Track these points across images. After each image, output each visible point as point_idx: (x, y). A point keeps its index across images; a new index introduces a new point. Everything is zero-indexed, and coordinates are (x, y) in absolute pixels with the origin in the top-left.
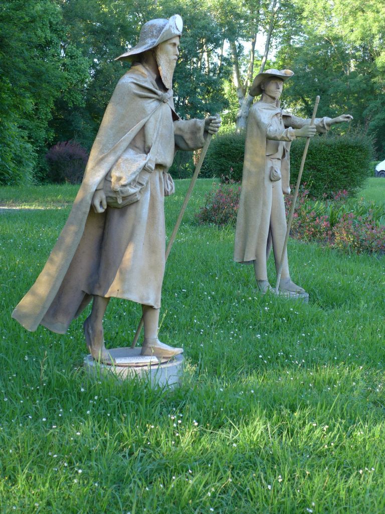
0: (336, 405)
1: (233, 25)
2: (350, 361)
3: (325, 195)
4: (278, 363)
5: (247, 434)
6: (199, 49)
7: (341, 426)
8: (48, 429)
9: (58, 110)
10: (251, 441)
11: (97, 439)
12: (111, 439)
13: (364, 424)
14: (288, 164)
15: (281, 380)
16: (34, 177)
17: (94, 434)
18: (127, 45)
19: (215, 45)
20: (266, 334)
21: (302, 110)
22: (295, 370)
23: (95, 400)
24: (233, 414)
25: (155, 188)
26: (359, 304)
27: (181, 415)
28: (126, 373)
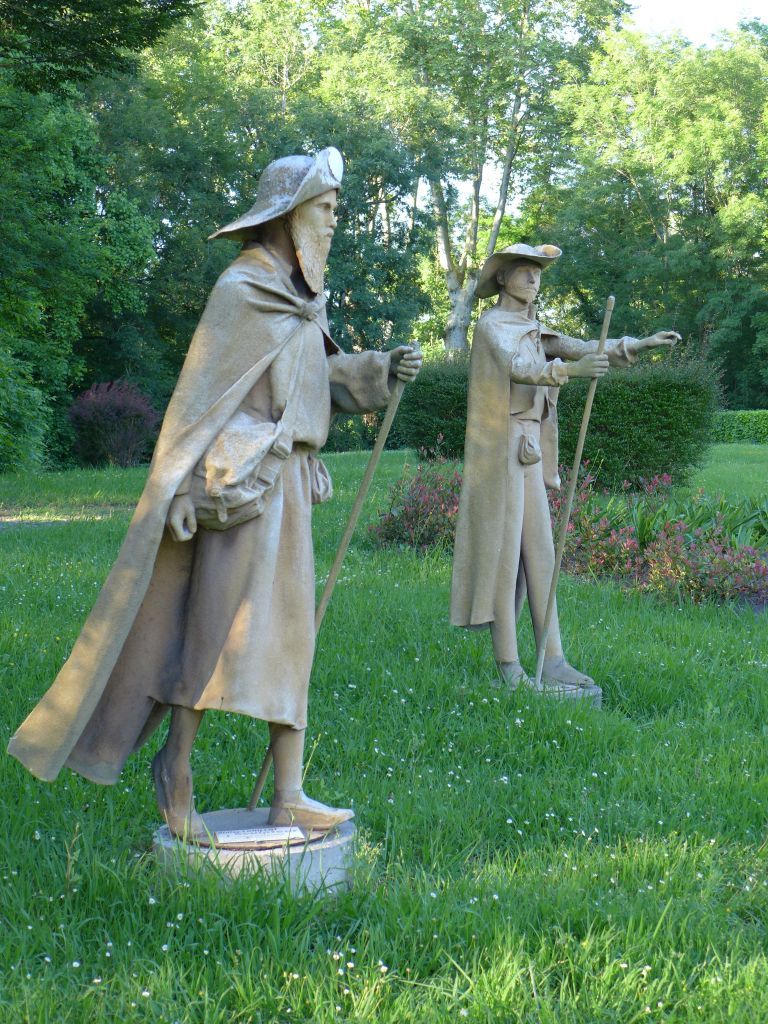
0: (665, 921)
1: (436, 149)
2: (690, 827)
3: (626, 484)
4: (545, 834)
5: (487, 987)
6: (370, 197)
7: (675, 965)
8: (83, 985)
9: (93, 318)
10: (496, 1002)
11: (183, 1003)
12: (211, 1002)
13: (724, 961)
14: (554, 431)
15: (553, 871)
16: (45, 454)
17: (177, 992)
18: (228, 192)
19: (402, 189)
20: (520, 775)
21: (574, 312)
22: (580, 849)
23: (179, 921)
24: (459, 945)
25: (292, 489)
26: (702, 707)
27: (353, 951)
28: (239, 863)
